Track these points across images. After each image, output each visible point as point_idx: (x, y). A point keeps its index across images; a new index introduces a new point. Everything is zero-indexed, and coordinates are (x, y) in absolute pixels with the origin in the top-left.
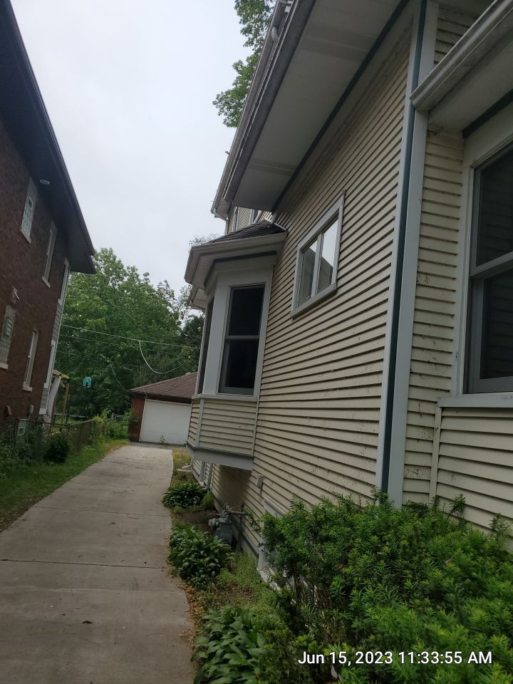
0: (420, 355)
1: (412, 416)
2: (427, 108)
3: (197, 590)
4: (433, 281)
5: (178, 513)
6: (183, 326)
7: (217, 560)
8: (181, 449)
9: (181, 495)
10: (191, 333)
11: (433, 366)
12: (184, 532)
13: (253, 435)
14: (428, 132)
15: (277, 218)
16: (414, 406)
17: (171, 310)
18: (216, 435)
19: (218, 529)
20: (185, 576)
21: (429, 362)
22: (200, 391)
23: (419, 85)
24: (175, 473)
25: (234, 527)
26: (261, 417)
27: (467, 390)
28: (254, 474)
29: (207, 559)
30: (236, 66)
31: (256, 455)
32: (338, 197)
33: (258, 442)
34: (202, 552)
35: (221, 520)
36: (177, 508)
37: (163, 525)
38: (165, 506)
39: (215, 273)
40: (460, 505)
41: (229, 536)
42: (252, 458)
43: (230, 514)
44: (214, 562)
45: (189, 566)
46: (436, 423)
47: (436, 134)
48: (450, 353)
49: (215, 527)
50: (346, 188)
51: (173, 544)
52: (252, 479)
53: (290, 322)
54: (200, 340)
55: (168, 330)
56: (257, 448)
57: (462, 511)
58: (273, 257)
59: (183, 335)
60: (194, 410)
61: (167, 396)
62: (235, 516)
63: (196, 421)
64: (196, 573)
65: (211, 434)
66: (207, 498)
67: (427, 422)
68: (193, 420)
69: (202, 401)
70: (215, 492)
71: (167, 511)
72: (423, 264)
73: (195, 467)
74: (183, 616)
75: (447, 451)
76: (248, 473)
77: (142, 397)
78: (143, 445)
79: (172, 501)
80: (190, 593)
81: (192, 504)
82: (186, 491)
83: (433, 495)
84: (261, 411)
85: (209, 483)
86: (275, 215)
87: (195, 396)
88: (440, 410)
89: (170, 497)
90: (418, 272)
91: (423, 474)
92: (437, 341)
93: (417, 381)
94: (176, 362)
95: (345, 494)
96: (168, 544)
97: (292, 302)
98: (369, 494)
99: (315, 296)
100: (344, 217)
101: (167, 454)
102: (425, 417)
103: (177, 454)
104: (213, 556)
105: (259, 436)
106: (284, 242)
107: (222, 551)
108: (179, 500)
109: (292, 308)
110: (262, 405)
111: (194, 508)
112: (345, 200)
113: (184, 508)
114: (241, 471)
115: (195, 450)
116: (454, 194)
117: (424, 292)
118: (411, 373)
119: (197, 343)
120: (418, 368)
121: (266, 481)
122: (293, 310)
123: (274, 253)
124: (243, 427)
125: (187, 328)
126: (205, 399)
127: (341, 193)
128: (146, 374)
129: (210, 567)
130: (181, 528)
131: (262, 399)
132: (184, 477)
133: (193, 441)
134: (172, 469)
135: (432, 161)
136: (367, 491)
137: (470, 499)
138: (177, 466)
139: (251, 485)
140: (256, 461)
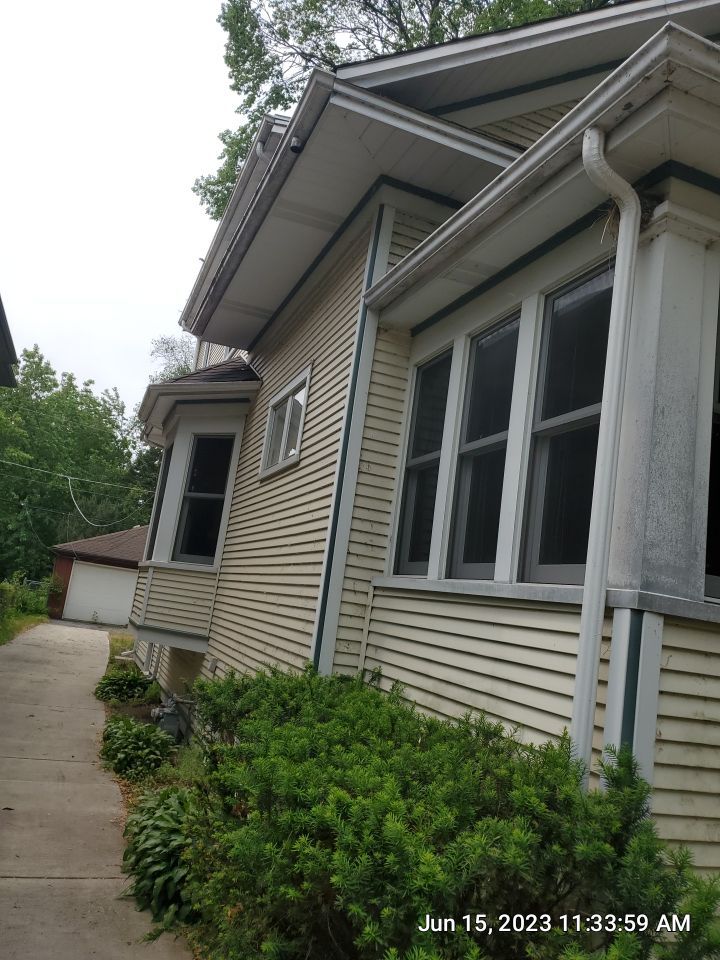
0: (357, 537)
1: (347, 594)
2: (379, 308)
3: (133, 783)
4: (374, 469)
5: (115, 707)
6: (134, 458)
7: (158, 752)
8: (120, 631)
9: (118, 685)
10: (144, 469)
11: (370, 548)
12: (121, 723)
13: (210, 612)
14: (379, 329)
15: (253, 360)
16: (349, 585)
17: (117, 433)
18: (166, 611)
19: (163, 720)
20: (118, 770)
21: (366, 544)
22: (149, 557)
23: (373, 286)
24: (112, 661)
25: (181, 719)
26: (220, 591)
27: (397, 572)
28: (207, 657)
29: (147, 751)
30: (223, 137)
31: (212, 635)
32: (305, 365)
33: (215, 620)
34: (141, 743)
35: (166, 710)
36: (114, 700)
37: (96, 719)
38: (98, 698)
39: (177, 416)
40: (378, 676)
41: (174, 728)
42: (207, 639)
43: (177, 703)
44: (155, 754)
45: (125, 758)
46: (367, 600)
47: (386, 331)
48: (386, 536)
49: (159, 718)
50: (314, 357)
51: (107, 738)
52: (205, 663)
53: (258, 485)
54: (156, 480)
55: (113, 463)
56: (214, 628)
57: (379, 681)
58: (246, 405)
59: (131, 471)
60: (140, 580)
61: (106, 558)
62: (181, 705)
63: (142, 593)
64: (133, 767)
65: (160, 610)
66: (151, 690)
67: (361, 599)
68: (138, 592)
69: (151, 570)
70: (162, 683)
71: (100, 705)
72: (365, 453)
73: (139, 654)
74: (115, 805)
75: (375, 627)
76: (202, 656)
77: (69, 557)
78: (69, 623)
79: (107, 693)
80: (125, 785)
81: (133, 696)
82: (126, 680)
83: (360, 668)
84: (221, 584)
85: (156, 672)
86: (251, 355)
87: (143, 563)
88: (372, 589)
89: (104, 688)
90: (361, 460)
91: (353, 649)
92: (374, 525)
93: (353, 561)
94: (120, 509)
95: (272, 663)
96: (101, 739)
97: (261, 463)
98: (301, 666)
99: (281, 464)
100: (310, 388)
101: (102, 637)
102: (359, 595)
103: (115, 637)
104: (153, 748)
105: (216, 613)
106: (258, 391)
107: (165, 744)
108: (115, 692)
109: (259, 470)
110: (223, 577)
111: (134, 701)
112: (313, 370)
113: (122, 701)
114: (194, 653)
115: (139, 628)
116: (399, 389)
117: (364, 479)
118: (349, 553)
119: (151, 485)
120: (355, 549)
121: (220, 665)
122: (262, 473)
123: (246, 400)
124: (199, 602)
125: (139, 461)
126: (155, 567)
127: (309, 362)
128: (76, 524)
129: (149, 759)
130: (117, 720)
131: (224, 570)
132: (123, 666)
133: (136, 617)
134: (108, 655)
135: (380, 357)
136: (299, 663)
137: (386, 671)
138: (114, 652)
139: (204, 670)
140: (211, 642)
